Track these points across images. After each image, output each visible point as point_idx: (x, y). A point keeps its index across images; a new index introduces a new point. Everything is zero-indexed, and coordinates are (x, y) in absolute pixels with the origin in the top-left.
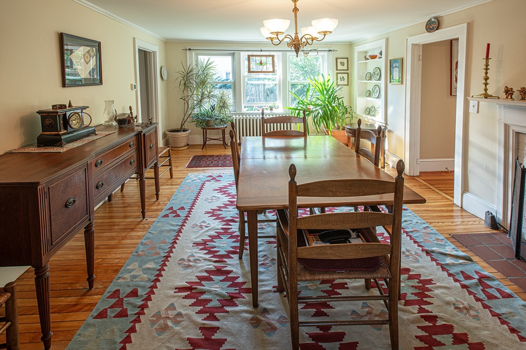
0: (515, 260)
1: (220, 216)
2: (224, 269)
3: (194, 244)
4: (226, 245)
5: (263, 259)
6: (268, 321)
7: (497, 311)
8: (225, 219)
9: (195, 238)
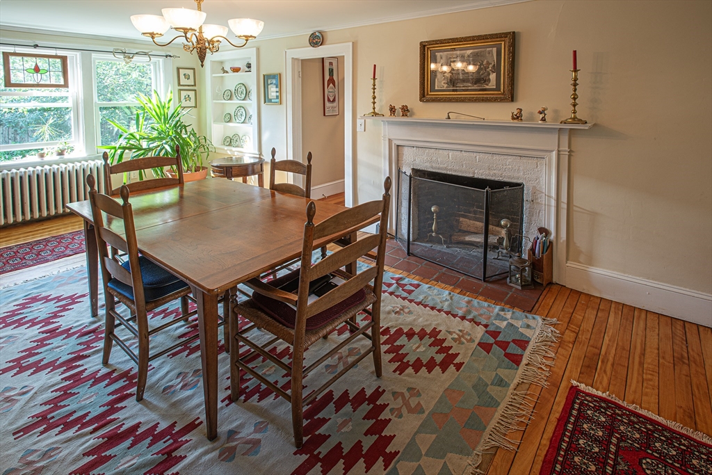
0: (408, 257)
1: (42, 363)
2: (122, 429)
3: (14, 434)
4: (94, 397)
5: (179, 380)
6: (244, 441)
7: (418, 300)
8: (58, 363)
9: (11, 424)
